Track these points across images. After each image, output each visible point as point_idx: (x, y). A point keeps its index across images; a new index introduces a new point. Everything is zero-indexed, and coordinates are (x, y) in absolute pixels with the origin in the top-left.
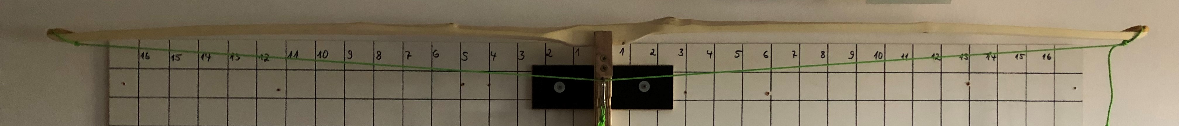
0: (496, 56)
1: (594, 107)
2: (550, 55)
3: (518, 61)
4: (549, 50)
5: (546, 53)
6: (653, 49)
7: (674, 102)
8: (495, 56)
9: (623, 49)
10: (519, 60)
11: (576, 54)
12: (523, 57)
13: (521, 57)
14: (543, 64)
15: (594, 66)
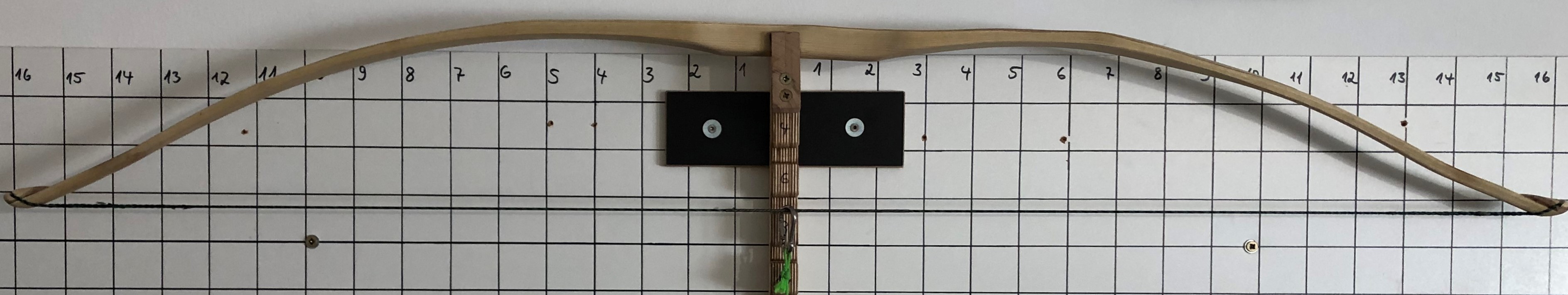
0: (606, 76)
1: (770, 162)
2: (697, 75)
3: (642, 85)
4: (695, 66)
5: (691, 72)
6: (870, 65)
7: (906, 155)
8: (604, 76)
9: (819, 64)
10: (644, 83)
11: (740, 75)
13: (649, 78)
14: (686, 90)
15: (770, 92)
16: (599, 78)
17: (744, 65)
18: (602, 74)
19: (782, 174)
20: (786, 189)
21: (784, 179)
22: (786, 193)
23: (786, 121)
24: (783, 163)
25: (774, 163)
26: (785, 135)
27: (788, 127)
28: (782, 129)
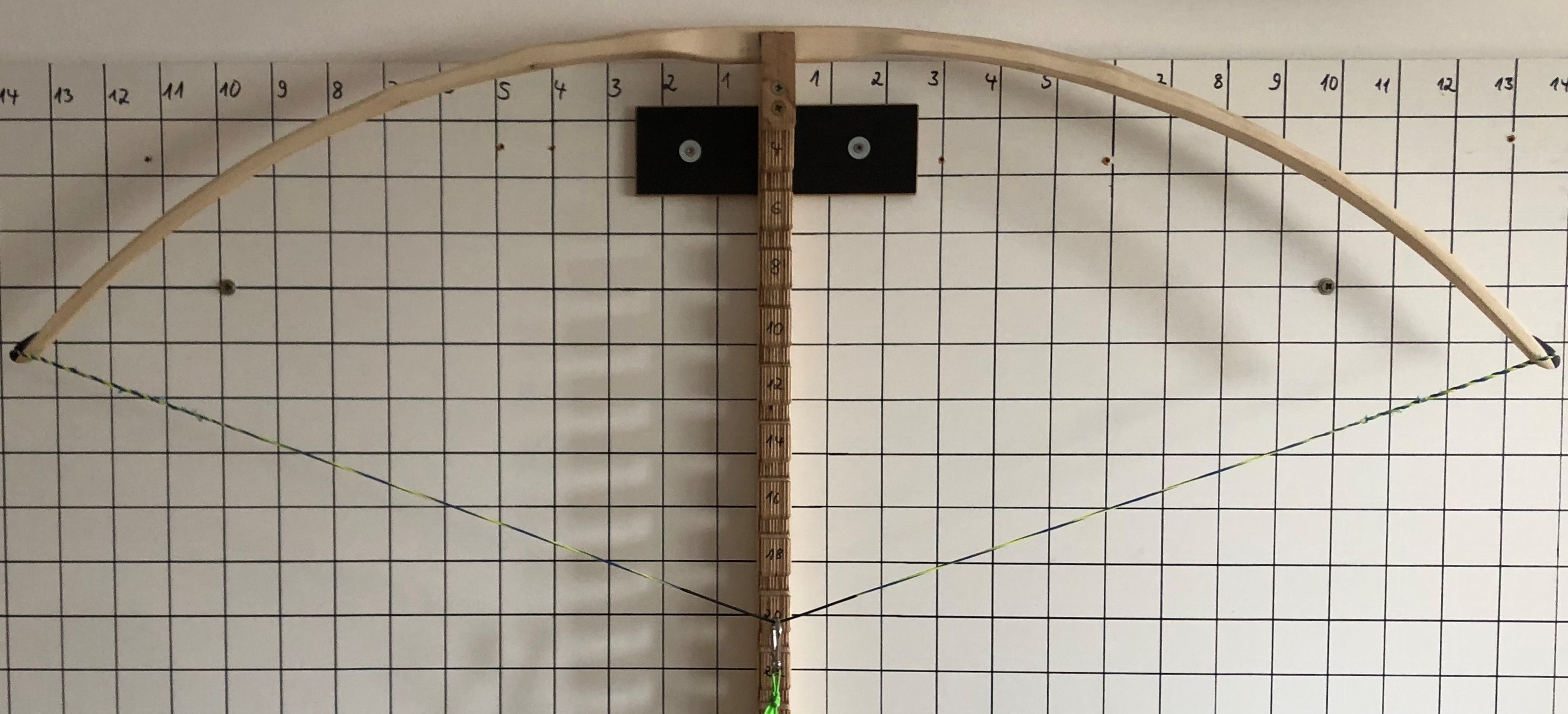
0: (565, 90)
1: (759, 190)
2: (672, 86)
3: (608, 101)
4: (670, 76)
5: (665, 83)
6: (878, 73)
7: (919, 180)
8: (562, 90)
9: (817, 73)
10: (611, 98)
11: (723, 85)
12: (617, 91)
13: (615, 91)
14: (659, 104)
15: (759, 106)
16: (557, 92)
17: (728, 75)
18: (560, 87)
19: (773, 203)
20: (778, 220)
21: (775, 208)
22: (778, 226)
23: (779, 141)
24: (774, 190)
25: (763, 191)
26: (777, 157)
27: (780, 147)
28: (773, 150)
